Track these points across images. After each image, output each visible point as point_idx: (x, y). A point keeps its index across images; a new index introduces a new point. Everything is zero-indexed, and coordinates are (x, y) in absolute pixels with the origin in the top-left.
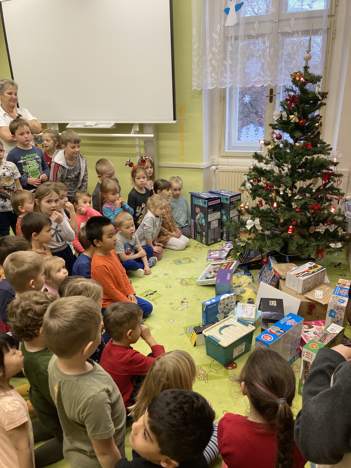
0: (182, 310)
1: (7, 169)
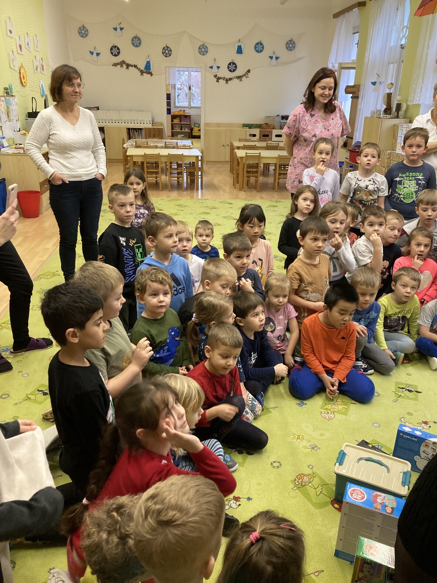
1: (374, 182)
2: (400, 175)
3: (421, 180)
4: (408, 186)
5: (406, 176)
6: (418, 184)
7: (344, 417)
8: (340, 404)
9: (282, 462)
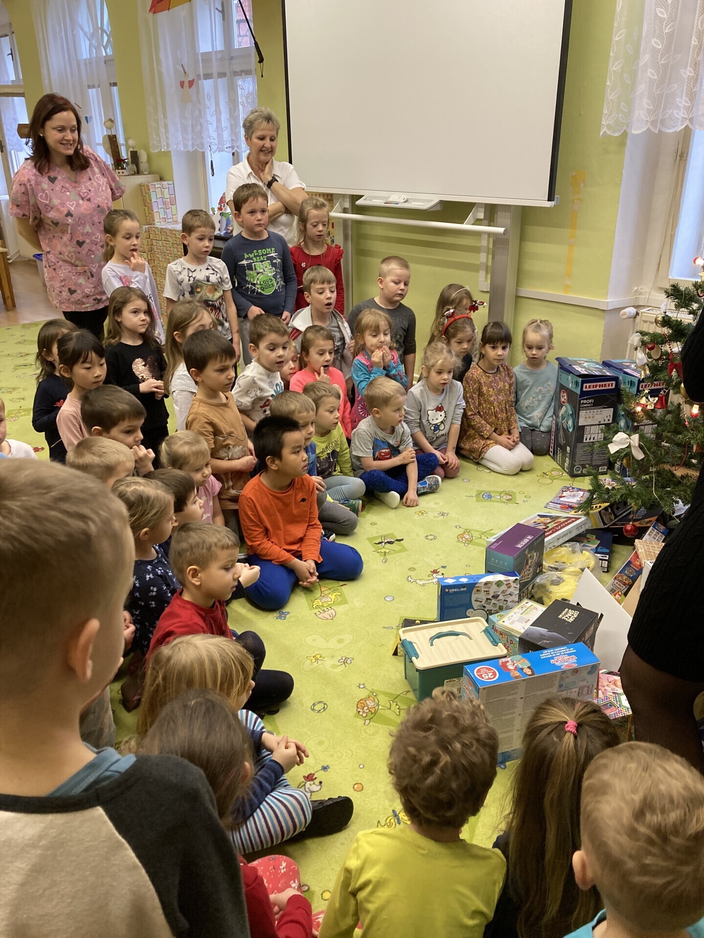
0: (424, 585)
1: (213, 270)
2: (246, 256)
3: (275, 259)
4: (262, 271)
5: (255, 256)
6: (273, 265)
7: (346, 607)
8: (329, 594)
9: (324, 700)
